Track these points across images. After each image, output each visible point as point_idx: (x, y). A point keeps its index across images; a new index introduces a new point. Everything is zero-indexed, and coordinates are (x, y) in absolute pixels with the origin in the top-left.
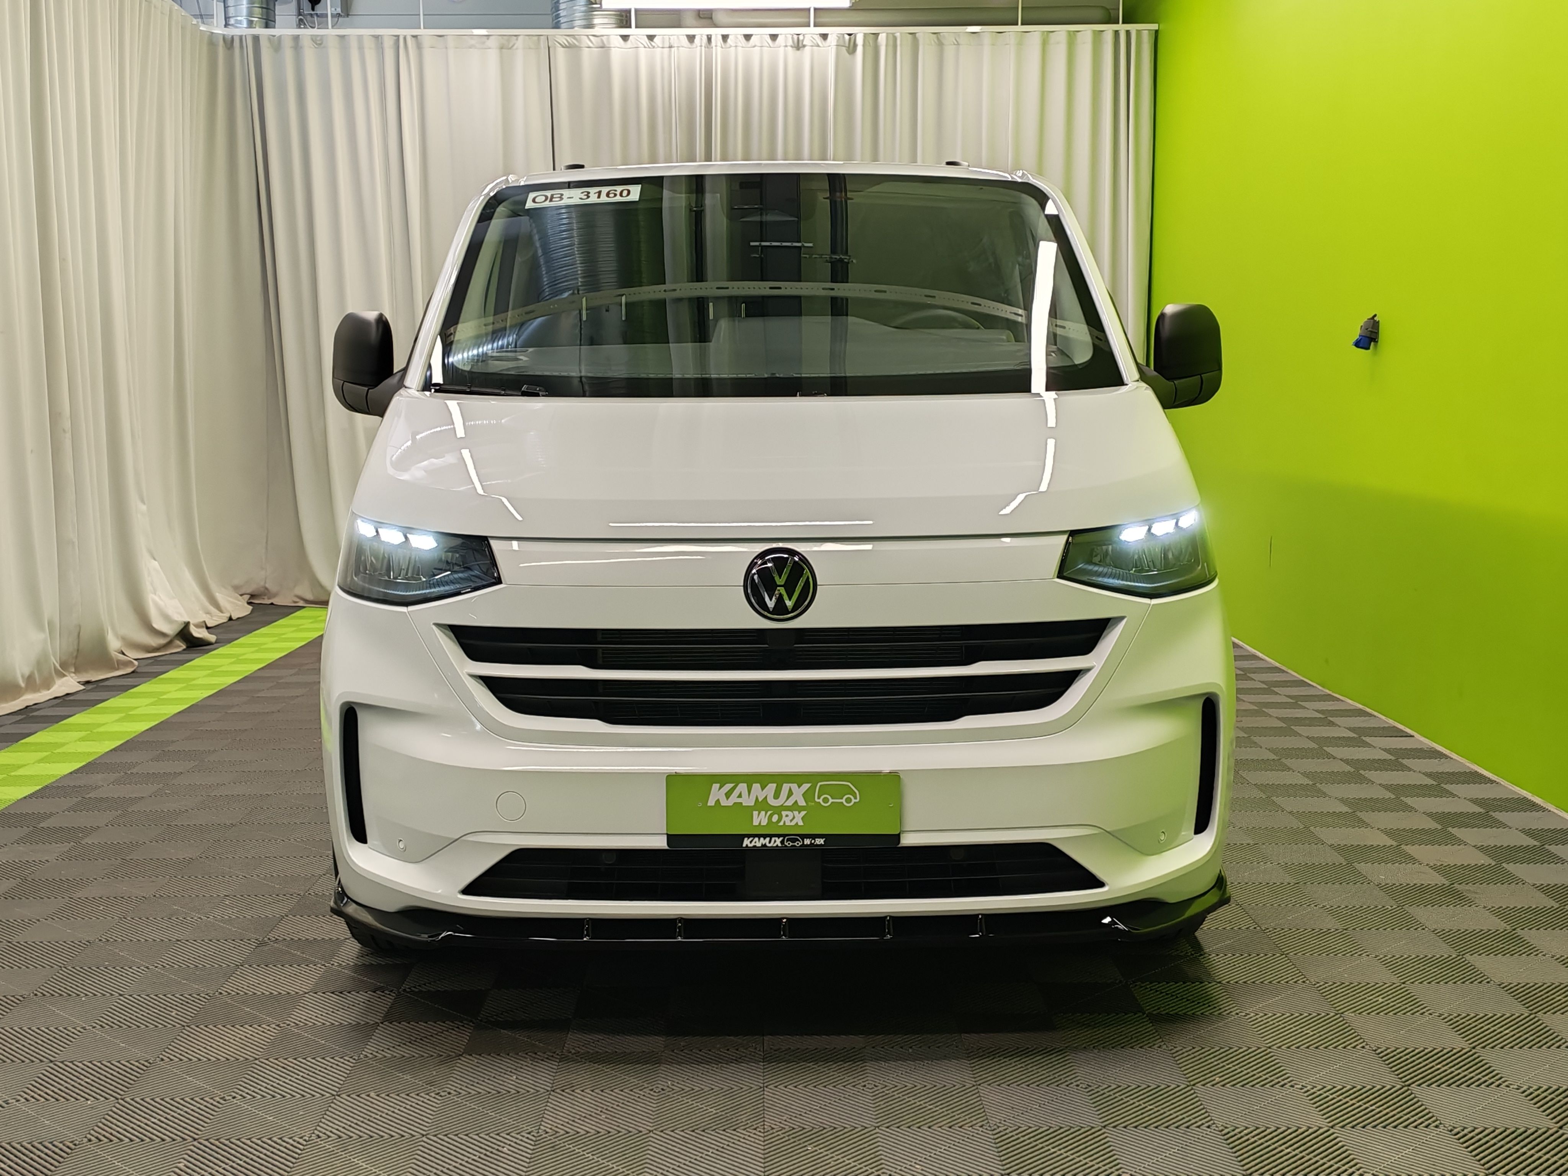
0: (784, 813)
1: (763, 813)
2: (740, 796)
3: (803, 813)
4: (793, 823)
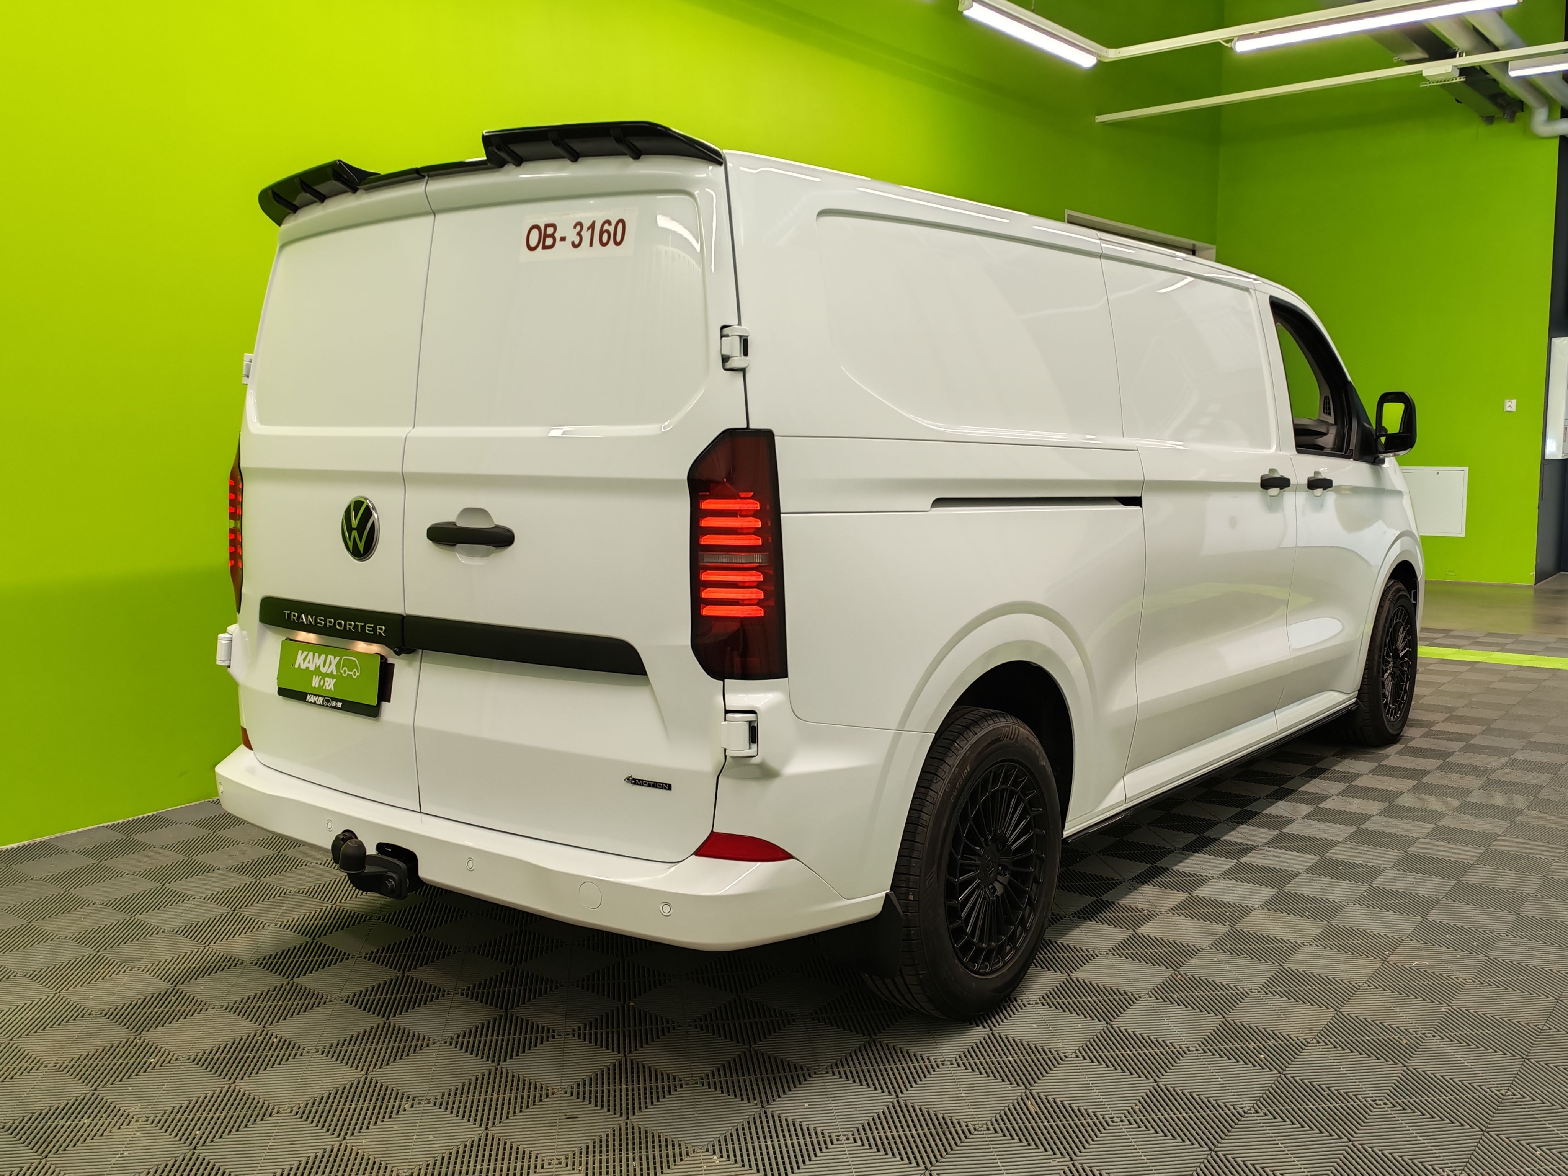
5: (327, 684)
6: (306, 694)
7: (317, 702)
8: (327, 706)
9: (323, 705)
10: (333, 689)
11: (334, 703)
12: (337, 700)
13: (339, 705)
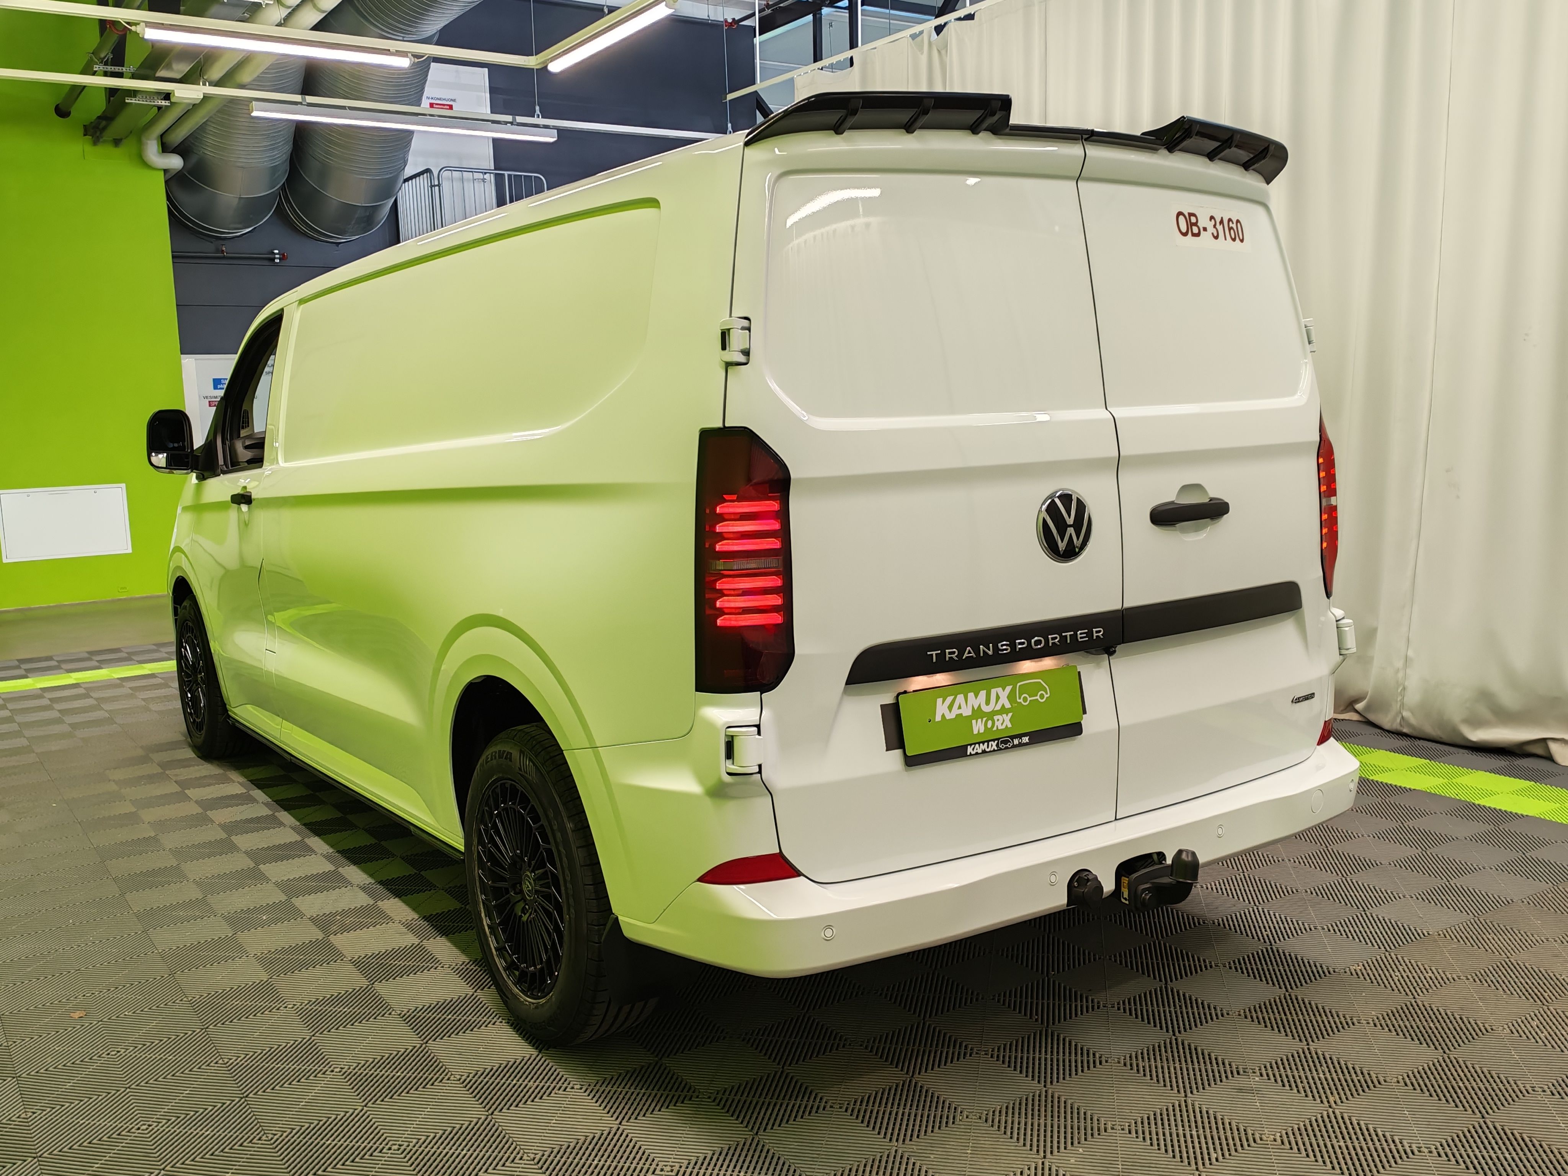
5: (997, 723)
6: (965, 747)
7: (987, 750)
8: (1007, 748)
9: (1001, 749)
10: (1010, 725)
11: (1016, 742)
12: (1020, 736)
13: (1026, 740)
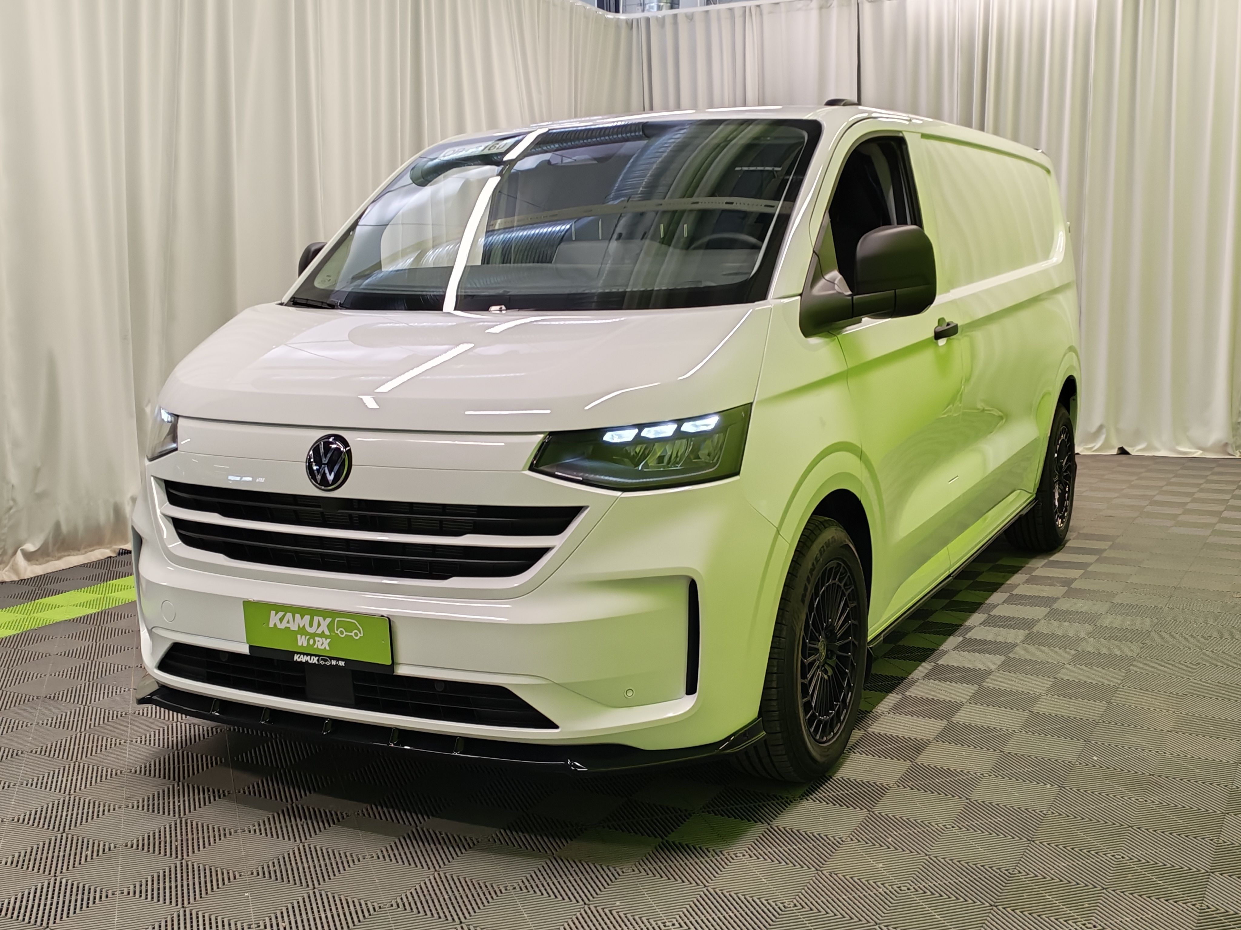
0: (317, 639)
1: (303, 637)
2: (288, 622)
3: (329, 640)
4: (323, 647)
